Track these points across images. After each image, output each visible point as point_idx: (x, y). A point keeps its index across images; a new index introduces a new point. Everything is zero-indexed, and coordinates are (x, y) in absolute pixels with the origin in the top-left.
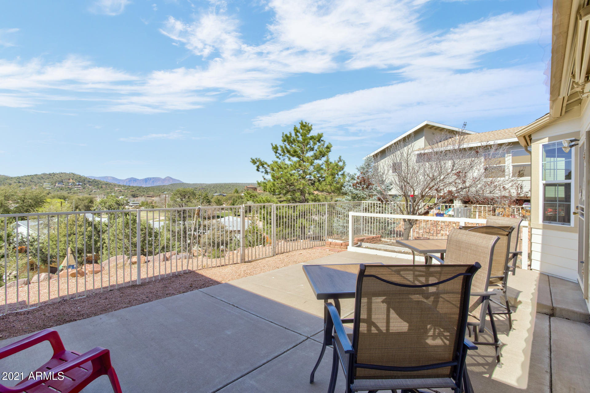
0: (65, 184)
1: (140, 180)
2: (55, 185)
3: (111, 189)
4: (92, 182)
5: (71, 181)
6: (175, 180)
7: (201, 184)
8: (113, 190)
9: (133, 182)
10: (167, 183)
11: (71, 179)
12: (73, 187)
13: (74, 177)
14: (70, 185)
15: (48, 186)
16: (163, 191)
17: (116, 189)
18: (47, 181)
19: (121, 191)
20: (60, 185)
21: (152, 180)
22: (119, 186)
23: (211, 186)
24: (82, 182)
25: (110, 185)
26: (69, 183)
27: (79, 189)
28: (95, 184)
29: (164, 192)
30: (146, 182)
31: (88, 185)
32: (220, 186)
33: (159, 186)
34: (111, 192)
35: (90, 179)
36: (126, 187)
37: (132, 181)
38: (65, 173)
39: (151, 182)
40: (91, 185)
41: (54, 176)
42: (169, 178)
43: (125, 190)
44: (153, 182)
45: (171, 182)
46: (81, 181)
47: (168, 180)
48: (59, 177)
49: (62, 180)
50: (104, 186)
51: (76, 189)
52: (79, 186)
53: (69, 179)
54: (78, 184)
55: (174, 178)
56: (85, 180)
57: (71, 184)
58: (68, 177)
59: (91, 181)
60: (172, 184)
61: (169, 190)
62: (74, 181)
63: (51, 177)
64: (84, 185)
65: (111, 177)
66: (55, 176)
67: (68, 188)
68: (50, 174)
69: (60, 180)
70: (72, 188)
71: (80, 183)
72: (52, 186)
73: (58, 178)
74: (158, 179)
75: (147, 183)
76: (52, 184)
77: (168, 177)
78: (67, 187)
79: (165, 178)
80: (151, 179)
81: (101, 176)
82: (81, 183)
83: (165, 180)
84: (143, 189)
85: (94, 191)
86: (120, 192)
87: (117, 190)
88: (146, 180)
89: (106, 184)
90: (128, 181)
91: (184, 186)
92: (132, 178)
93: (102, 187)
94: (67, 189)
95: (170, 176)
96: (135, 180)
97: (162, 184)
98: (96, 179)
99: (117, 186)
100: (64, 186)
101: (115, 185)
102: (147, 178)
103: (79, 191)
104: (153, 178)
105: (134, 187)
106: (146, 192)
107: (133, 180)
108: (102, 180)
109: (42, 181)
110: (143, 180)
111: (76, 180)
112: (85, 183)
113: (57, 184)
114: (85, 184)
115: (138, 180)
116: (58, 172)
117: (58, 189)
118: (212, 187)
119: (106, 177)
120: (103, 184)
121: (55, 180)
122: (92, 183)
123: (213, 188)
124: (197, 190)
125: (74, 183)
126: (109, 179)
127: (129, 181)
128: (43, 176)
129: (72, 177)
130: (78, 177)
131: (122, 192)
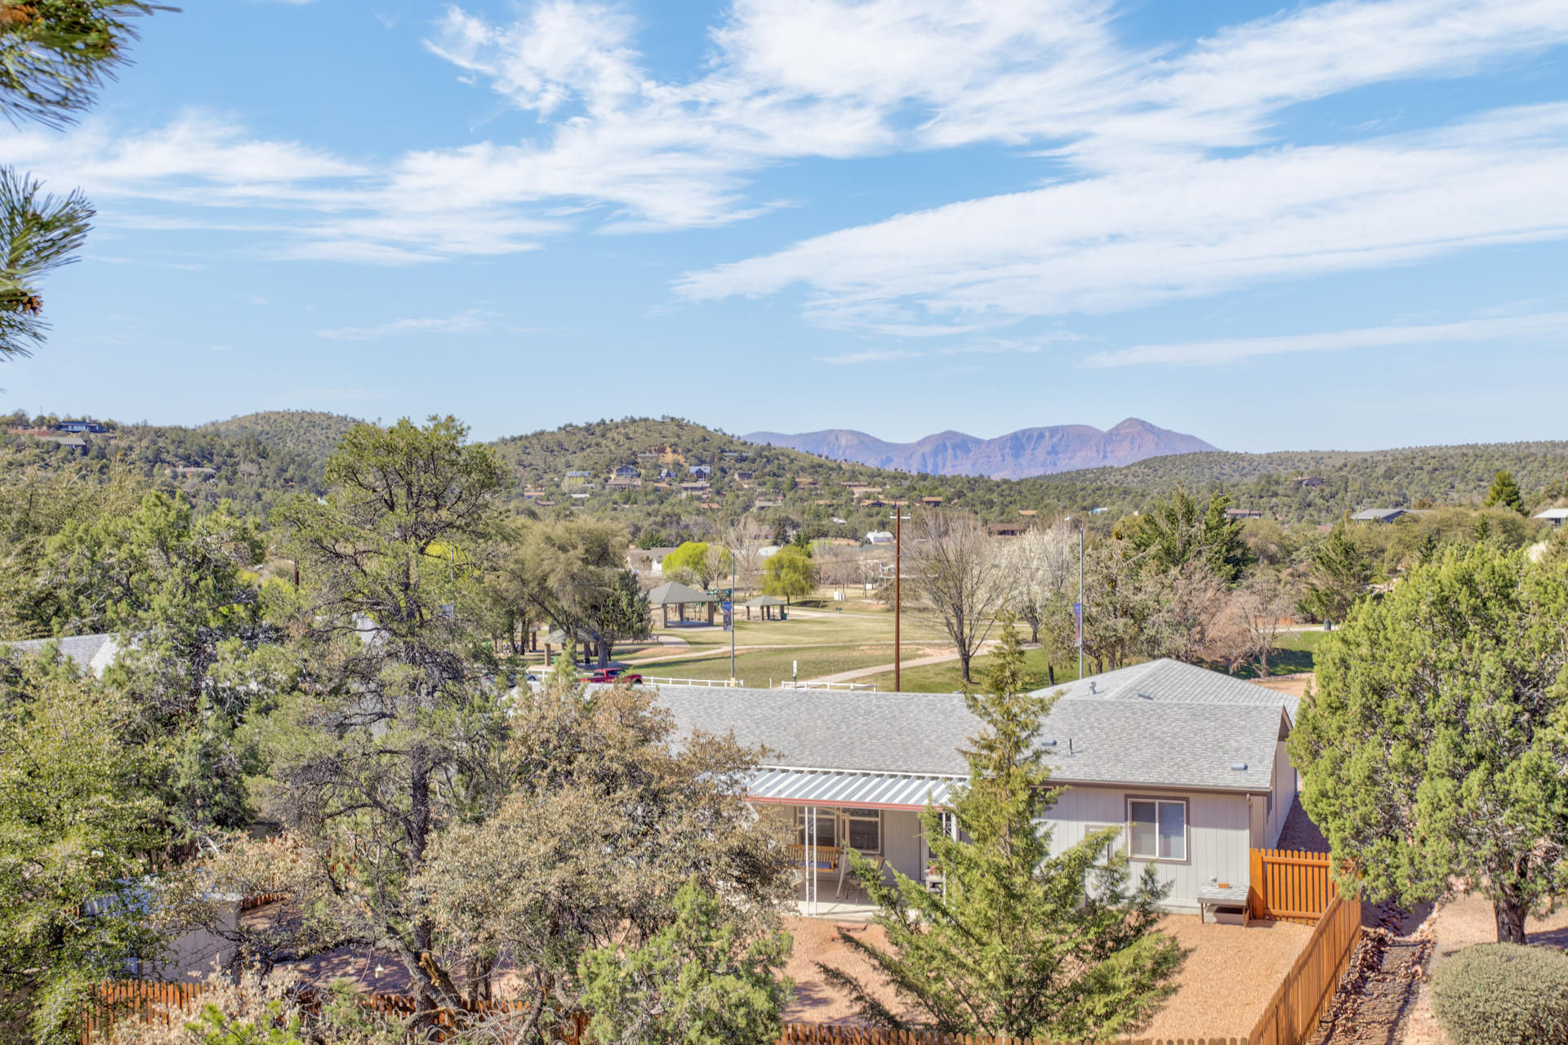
0: (643, 471)
1: (989, 442)
2: (606, 480)
3: (835, 495)
4: (754, 461)
5: (669, 457)
6: (1168, 435)
7: (1318, 458)
8: (843, 500)
9: (956, 457)
10: (1122, 457)
11: (668, 450)
12: (675, 486)
13: (679, 436)
14: (662, 480)
15: (580, 482)
16: (1087, 503)
17: (858, 492)
18: (577, 460)
19: (880, 505)
20: (623, 480)
21: (1046, 444)
22: (875, 476)
23: (1376, 465)
24: (711, 463)
25: (834, 475)
26: (657, 467)
27: (699, 498)
28: (768, 468)
29: (1095, 505)
30: (1016, 456)
31: (736, 476)
32: (1434, 463)
33: (1081, 474)
34: (831, 510)
35: (745, 444)
36: (906, 483)
37: (950, 451)
38: (646, 420)
39: (1041, 453)
40: (749, 476)
41: (603, 436)
42: (1136, 429)
43: (901, 497)
44: (1053, 451)
45: (1149, 450)
46: (707, 455)
47: (1132, 441)
48: (622, 439)
49: (634, 453)
50: (804, 480)
51: (684, 495)
52: (701, 483)
53: (662, 450)
54: (693, 469)
55: (1164, 427)
56: (723, 451)
57: (668, 474)
58: (656, 438)
59: (751, 454)
60: (1145, 463)
61: (1126, 492)
62: (681, 458)
63: (593, 440)
64: (719, 474)
65: (852, 433)
66: (609, 435)
67: (657, 490)
68: (589, 429)
69: (624, 453)
70: (669, 494)
71: (702, 468)
72: (595, 485)
73: (618, 444)
74: (1077, 436)
75: (1023, 461)
76: (596, 476)
77: (1132, 421)
78: (651, 485)
79: (1117, 428)
80: (1041, 434)
81: (805, 431)
82: (706, 469)
83: (1113, 436)
84: (990, 490)
85: (758, 504)
86: (875, 509)
87: (860, 500)
88: (1019, 442)
89: (816, 468)
90: (927, 448)
91: (1216, 470)
92: (950, 434)
93: (794, 485)
94: (651, 497)
95: (1142, 418)
96: (960, 443)
97: (1095, 464)
98: (775, 444)
99: (864, 479)
100: (638, 482)
101: (854, 475)
102: (1024, 432)
103: (696, 503)
104: (1054, 430)
105: (943, 481)
106: (996, 509)
107: (954, 448)
108: (801, 449)
109: (560, 462)
110: (1001, 442)
111: (689, 451)
112: (725, 464)
113: (613, 476)
114: (723, 470)
115: (978, 442)
116: (618, 419)
117: (616, 496)
118: (1381, 470)
119: (831, 431)
120: (803, 469)
121: (608, 456)
122: (754, 466)
123: (1388, 475)
124: (1280, 490)
125: (677, 464)
126: (843, 441)
127: (935, 453)
128: (562, 437)
129: (672, 441)
130: (698, 436)
131: (883, 510)
